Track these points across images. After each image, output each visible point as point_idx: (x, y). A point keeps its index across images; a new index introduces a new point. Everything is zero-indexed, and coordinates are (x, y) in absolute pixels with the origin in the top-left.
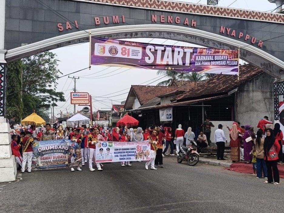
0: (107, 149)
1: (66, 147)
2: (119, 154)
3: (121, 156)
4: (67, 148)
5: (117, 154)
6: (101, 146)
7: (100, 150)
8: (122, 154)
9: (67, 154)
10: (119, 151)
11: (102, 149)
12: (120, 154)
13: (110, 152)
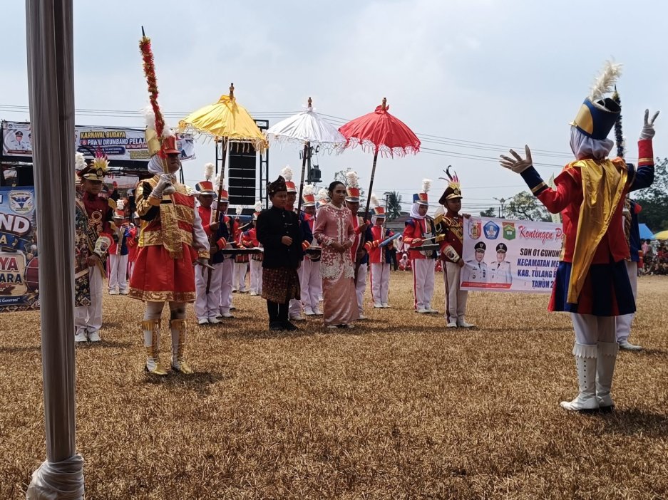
0: (498, 248)
1: (18, 220)
2: (531, 269)
3: (537, 274)
4: (21, 225)
5: (525, 268)
6: (480, 236)
7: (477, 246)
8: (541, 269)
9: (20, 252)
10: (532, 257)
11: (481, 245)
12: (534, 268)
13: (506, 259)
